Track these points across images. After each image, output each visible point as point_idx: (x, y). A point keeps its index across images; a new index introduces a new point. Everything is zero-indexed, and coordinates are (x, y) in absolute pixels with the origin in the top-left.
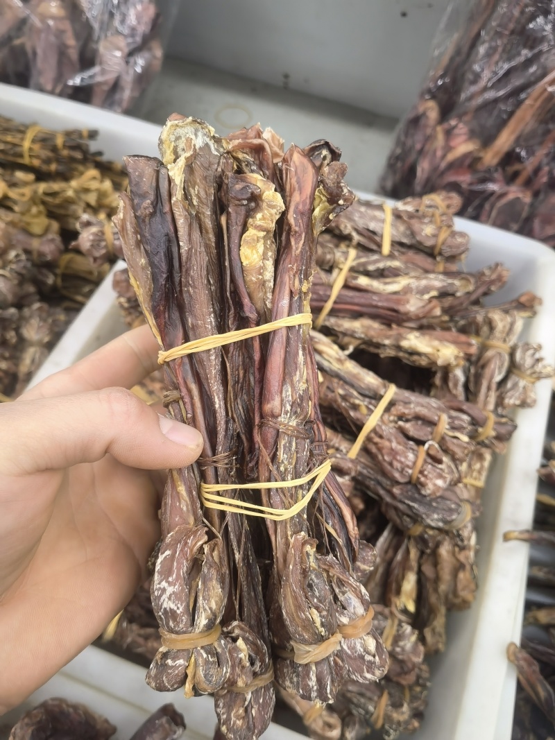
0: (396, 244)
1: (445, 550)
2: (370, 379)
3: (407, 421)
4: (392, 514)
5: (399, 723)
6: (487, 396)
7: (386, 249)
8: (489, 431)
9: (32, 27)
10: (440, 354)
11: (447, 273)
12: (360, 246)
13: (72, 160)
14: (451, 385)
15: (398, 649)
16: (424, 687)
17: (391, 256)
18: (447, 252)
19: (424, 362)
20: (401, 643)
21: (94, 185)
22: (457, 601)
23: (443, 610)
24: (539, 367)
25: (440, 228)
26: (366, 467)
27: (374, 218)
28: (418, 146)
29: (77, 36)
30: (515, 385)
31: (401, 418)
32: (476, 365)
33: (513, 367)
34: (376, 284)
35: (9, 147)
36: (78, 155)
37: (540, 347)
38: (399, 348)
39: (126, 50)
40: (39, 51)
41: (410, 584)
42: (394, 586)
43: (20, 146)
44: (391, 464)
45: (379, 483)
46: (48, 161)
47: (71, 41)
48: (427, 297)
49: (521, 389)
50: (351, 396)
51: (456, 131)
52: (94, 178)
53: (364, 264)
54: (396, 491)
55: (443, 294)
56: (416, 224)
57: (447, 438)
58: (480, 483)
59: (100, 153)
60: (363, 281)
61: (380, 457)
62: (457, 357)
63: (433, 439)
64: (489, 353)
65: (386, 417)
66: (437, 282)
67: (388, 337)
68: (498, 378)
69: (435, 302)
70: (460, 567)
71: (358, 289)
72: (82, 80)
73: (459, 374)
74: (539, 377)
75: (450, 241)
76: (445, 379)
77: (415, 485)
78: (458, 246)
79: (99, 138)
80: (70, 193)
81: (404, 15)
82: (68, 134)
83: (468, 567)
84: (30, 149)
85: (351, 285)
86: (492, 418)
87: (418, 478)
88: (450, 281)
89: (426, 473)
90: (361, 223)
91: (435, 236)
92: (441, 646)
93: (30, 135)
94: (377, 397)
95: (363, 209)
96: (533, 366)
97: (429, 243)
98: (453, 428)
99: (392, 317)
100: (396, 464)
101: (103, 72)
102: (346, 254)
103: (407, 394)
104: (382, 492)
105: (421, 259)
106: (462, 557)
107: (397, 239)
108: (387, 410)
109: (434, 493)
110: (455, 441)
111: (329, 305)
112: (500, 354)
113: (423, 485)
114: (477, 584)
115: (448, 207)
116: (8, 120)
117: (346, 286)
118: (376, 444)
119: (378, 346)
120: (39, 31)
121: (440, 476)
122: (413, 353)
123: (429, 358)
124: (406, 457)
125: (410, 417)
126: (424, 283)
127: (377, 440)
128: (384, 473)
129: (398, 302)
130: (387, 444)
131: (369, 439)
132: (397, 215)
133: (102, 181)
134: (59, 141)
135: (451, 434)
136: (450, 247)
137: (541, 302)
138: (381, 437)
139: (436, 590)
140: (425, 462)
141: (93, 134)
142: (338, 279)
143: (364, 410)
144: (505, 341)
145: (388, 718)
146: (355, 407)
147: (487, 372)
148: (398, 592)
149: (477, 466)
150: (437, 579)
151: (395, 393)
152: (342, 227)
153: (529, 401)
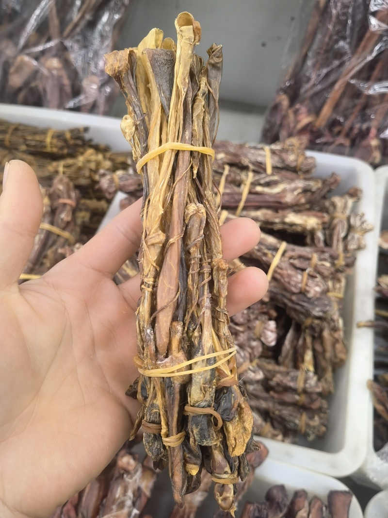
0: (275, 168)
1: (326, 334)
2: (271, 240)
3: (295, 259)
4: (293, 315)
5: (314, 427)
6: (337, 245)
7: (269, 170)
8: (341, 262)
9: (42, 75)
10: (308, 224)
11: (306, 179)
12: (254, 171)
13: (76, 145)
14: (316, 241)
15: (307, 385)
16: (325, 413)
17: (273, 174)
18: (304, 168)
19: (299, 229)
20: (309, 382)
21: (93, 158)
22: (337, 360)
23: (330, 369)
24: (365, 225)
25: (298, 156)
26: (275, 287)
27: (260, 155)
28: (278, 122)
29: (69, 78)
30: (353, 238)
31: (291, 258)
32: (329, 228)
33: (350, 228)
34: (266, 190)
35: (38, 143)
36: (79, 142)
37: (363, 215)
38: (284, 223)
39: (100, 84)
40: (48, 89)
41: (309, 356)
42: (300, 359)
43: (45, 142)
44: (289, 283)
45: (284, 296)
46: (62, 148)
47: (66, 82)
48: (296, 193)
49: (356, 240)
50: (262, 249)
51: (301, 111)
52: (92, 154)
53: (258, 180)
54: (294, 298)
55: (305, 191)
56: (284, 155)
57: (318, 266)
58: (341, 295)
59: (91, 140)
60: (259, 189)
61: (282, 280)
62: (318, 224)
63: (310, 267)
64: (336, 221)
65: (283, 259)
66: (300, 184)
67: (277, 217)
68: (343, 235)
69: (301, 195)
70: (336, 341)
71: (257, 193)
72: (74, 103)
73: (320, 235)
74: (366, 231)
75: (305, 162)
76: (313, 239)
77: (303, 293)
78: (310, 164)
79: (91, 131)
80: (80, 164)
81: (264, 45)
82: (72, 131)
83: (340, 341)
84: (51, 143)
85: (252, 192)
86: (342, 255)
87: (305, 289)
88: (307, 183)
89: (308, 284)
90: (253, 159)
91: (296, 160)
92: (332, 389)
93: (50, 135)
94: (276, 249)
95: (253, 151)
96: (361, 225)
97: (293, 165)
98: (321, 260)
99: (278, 206)
100: (293, 283)
101: (86, 98)
102: (247, 176)
103: (292, 246)
104: (286, 301)
105: (289, 174)
106: (336, 335)
107: (274, 166)
108: (283, 254)
109: (315, 296)
110: (322, 267)
111: (242, 204)
112: (341, 221)
113: (308, 292)
114: (347, 349)
115: (301, 144)
116: (35, 128)
117: (250, 193)
118: (279, 274)
119: (272, 223)
120: (47, 78)
121: (317, 285)
122: (292, 225)
123: (301, 227)
124: (297, 278)
125: (296, 257)
126: (293, 185)
127: (279, 271)
128: (286, 289)
129: (280, 197)
130: (285, 272)
131: (275, 272)
132: (273, 152)
133: (97, 156)
134: (68, 136)
135: (320, 263)
136: (306, 166)
137: (361, 191)
138: (281, 269)
139: (324, 358)
140: (308, 279)
141: (86, 129)
142: (245, 190)
143: (270, 256)
144: (343, 212)
145: (308, 425)
146: (265, 254)
147: (336, 232)
148: (303, 361)
149: (338, 286)
150: (324, 351)
151: (286, 247)
152: (243, 162)
153: (362, 246)
